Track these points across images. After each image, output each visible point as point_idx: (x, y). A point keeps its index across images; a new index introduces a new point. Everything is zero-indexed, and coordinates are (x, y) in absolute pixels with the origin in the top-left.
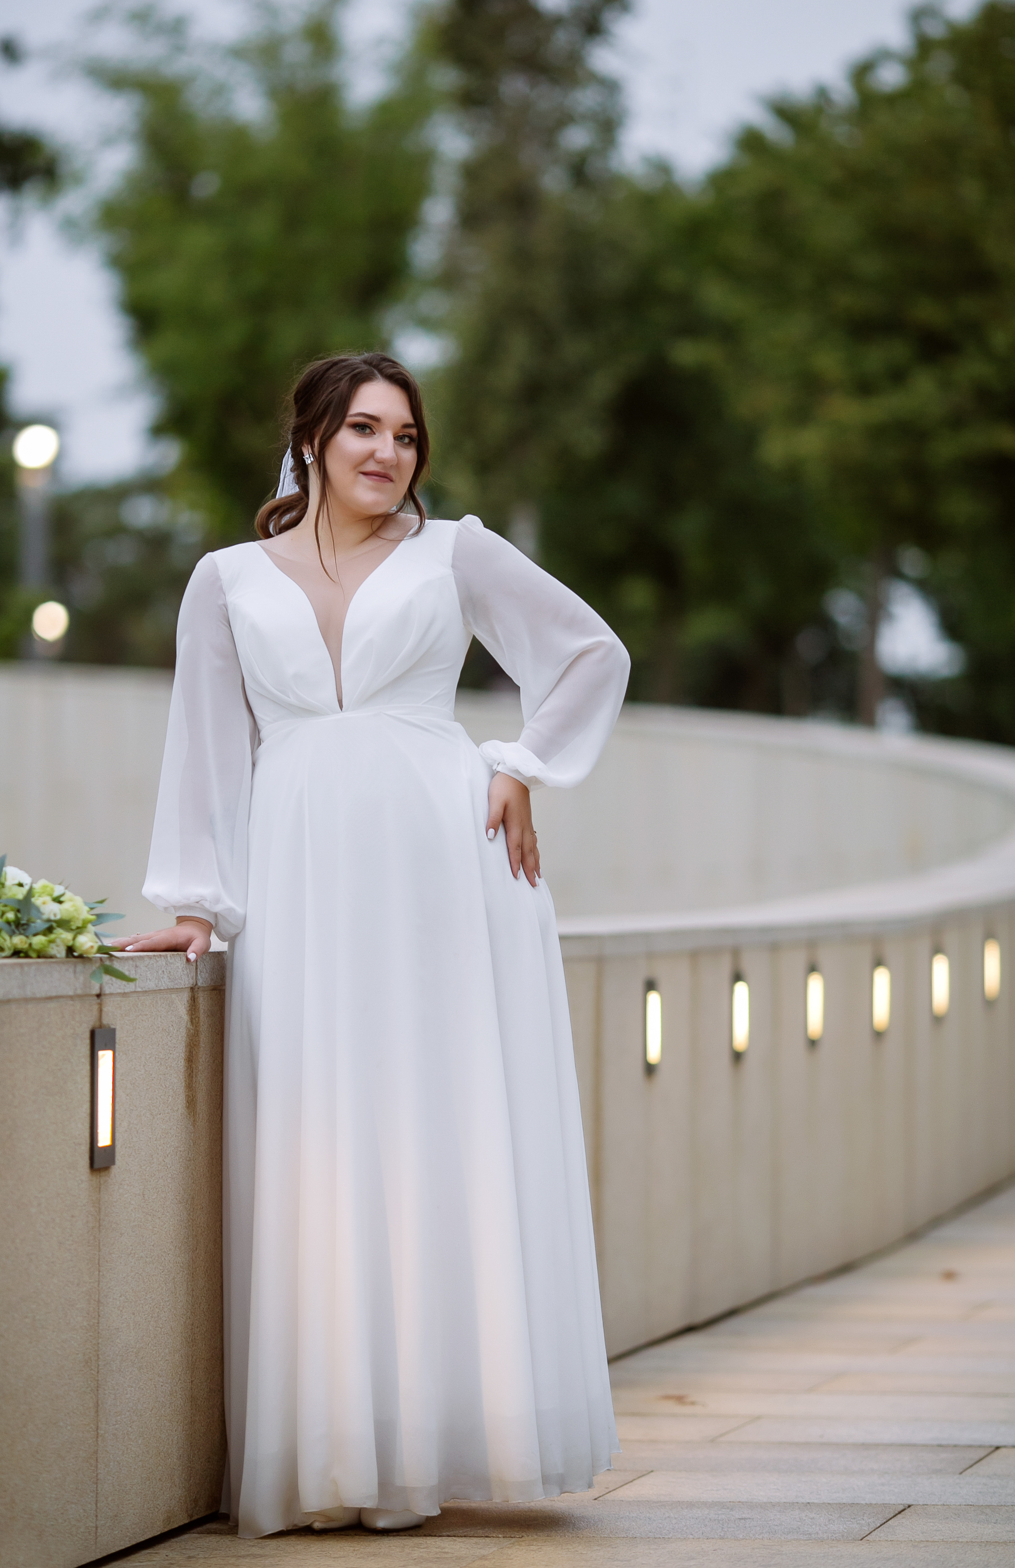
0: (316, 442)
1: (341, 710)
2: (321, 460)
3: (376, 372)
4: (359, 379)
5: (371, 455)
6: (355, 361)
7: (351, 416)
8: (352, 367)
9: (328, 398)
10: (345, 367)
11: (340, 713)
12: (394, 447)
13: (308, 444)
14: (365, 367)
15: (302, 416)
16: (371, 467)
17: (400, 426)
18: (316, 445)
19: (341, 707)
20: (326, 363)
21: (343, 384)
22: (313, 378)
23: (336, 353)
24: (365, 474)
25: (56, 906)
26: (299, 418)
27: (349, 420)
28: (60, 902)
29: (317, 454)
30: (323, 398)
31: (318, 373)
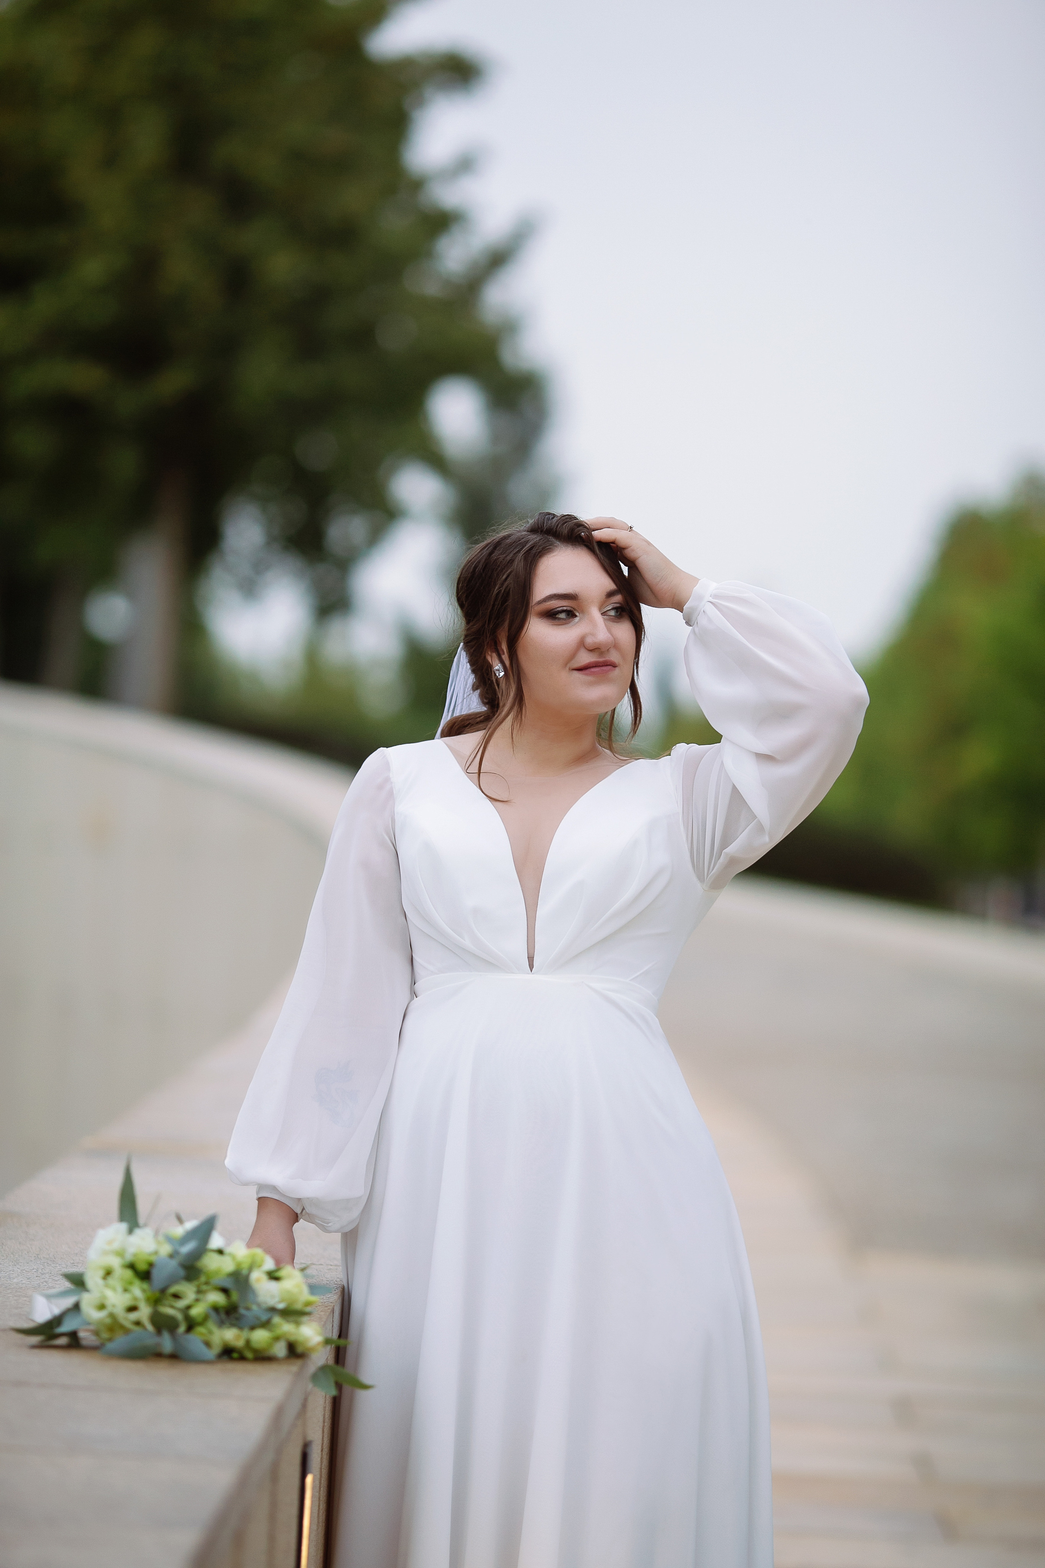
0: (504, 647)
1: (531, 971)
2: (515, 669)
3: (552, 539)
4: (534, 556)
5: (581, 644)
6: (519, 534)
7: (540, 602)
8: (519, 543)
9: (504, 587)
10: (511, 544)
11: (529, 974)
12: (606, 625)
13: (492, 652)
14: (535, 538)
15: (474, 622)
16: (585, 658)
17: (604, 597)
18: (505, 651)
19: (531, 966)
20: (487, 545)
21: (519, 564)
22: (475, 567)
23: (494, 531)
24: (580, 669)
25: (273, 1284)
26: (471, 624)
27: (535, 609)
28: (277, 1279)
29: (507, 663)
30: (496, 591)
31: (479, 562)
